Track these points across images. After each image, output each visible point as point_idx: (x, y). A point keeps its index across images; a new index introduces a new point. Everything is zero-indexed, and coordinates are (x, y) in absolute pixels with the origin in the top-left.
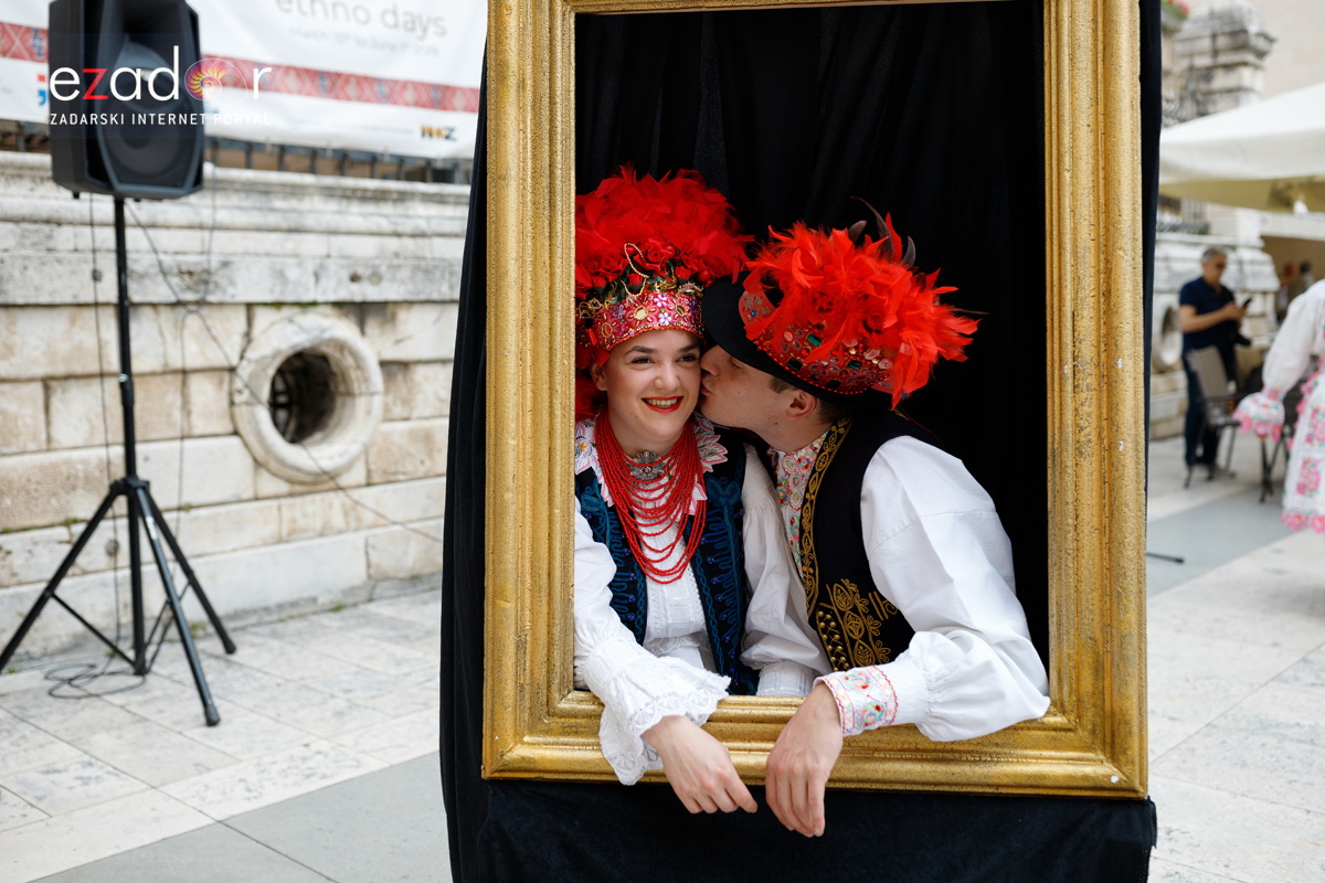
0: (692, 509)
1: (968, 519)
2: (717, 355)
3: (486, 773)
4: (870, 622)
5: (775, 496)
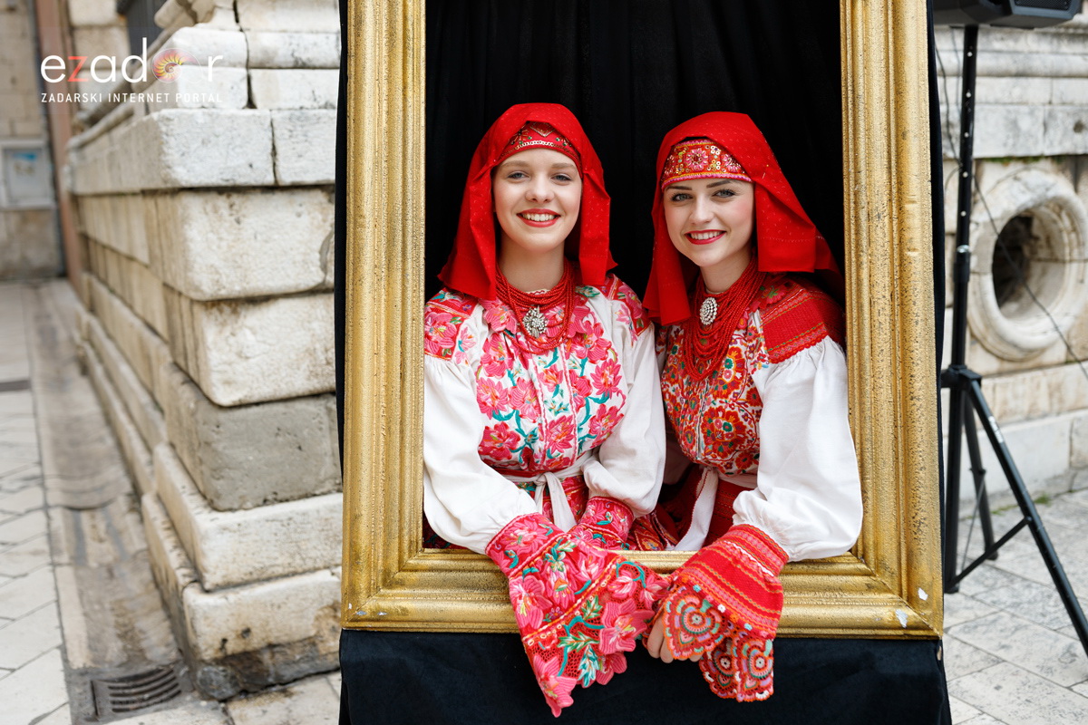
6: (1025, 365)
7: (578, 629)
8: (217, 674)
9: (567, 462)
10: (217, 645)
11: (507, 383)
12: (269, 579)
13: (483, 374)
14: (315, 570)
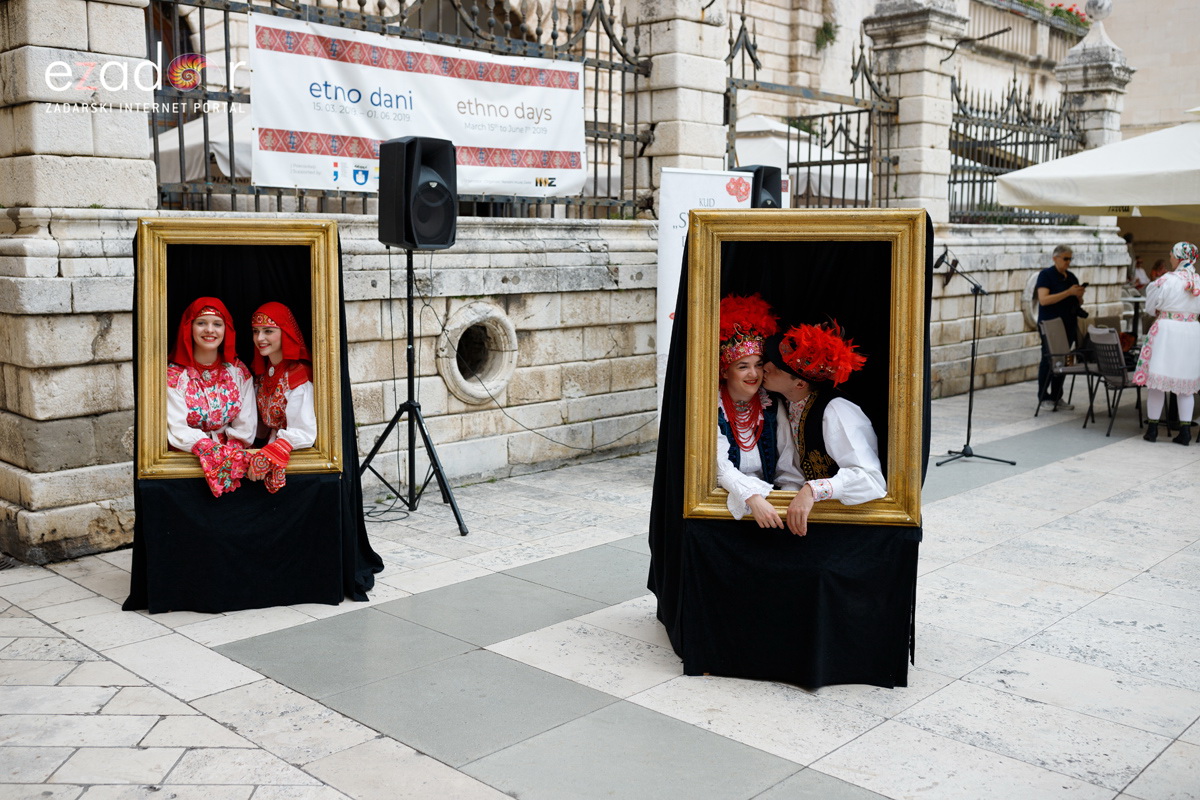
0: (758, 423)
1: (861, 428)
2: (770, 365)
3: (685, 515)
4: (824, 466)
5: (788, 418)
6: (481, 408)
7: (224, 471)
8: (39, 552)
9: (218, 427)
10: (39, 537)
11: (196, 397)
12: (64, 506)
13: (187, 394)
14: (88, 502)
